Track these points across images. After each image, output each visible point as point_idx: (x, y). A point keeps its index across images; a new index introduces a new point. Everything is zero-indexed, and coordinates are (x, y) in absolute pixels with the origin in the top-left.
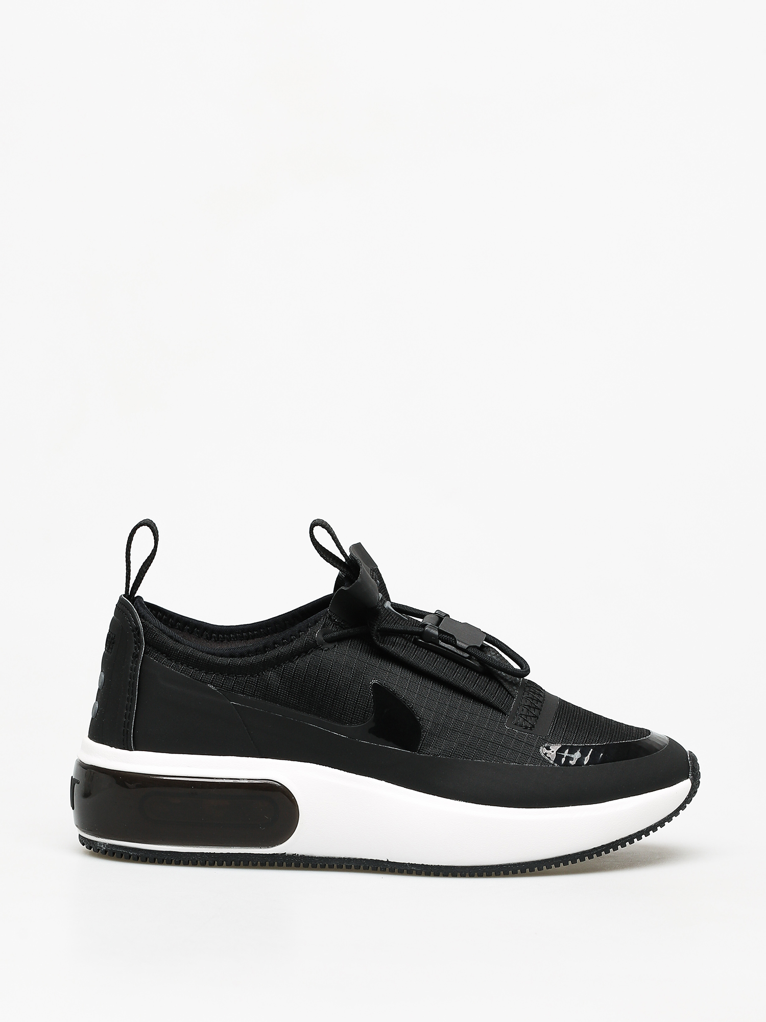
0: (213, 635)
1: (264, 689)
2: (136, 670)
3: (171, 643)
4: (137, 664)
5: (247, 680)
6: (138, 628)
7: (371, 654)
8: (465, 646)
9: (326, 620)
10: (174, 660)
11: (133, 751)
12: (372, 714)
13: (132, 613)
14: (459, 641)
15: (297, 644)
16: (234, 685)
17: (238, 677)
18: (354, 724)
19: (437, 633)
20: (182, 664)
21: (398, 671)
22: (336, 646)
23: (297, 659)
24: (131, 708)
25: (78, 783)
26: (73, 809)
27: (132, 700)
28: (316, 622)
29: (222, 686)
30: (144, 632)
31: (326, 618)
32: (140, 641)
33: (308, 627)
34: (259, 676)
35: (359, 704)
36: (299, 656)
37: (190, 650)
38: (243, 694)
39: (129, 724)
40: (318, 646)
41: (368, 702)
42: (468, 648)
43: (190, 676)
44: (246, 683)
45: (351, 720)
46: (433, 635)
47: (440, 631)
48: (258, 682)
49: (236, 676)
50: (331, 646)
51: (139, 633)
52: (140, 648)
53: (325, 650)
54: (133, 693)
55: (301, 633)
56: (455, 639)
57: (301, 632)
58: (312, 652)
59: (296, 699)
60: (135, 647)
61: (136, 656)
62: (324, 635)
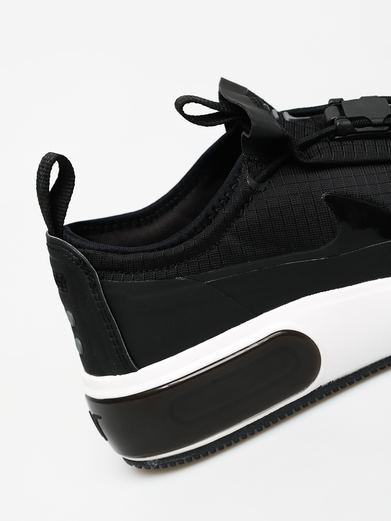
0: (141, 220)
1: (229, 254)
2: (100, 298)
3: (120, 258)
4: (99, 293)
5: (208, 256)
6: (81, 260)
7: (306, 171)
8: (381, 121)
9: (248, 164)
10: (131, 272)
11: (138, 370)
12: (339, 225)
13: (68, 248)
14: (373, 119)
15: (236, 199)
16: (199, 266)
17: (199, 257)
18: (327, 242)
19: (349, 122)
20: (141, 272)
21: (338, 173)
22: (270, 182)
23: (243, 212)
24: (115, 333)
25: (100, 418)
26: (106, 439)
27: (112, 327)
28: (240, 170)
29: (189, 273)
30: (89, 260)
31: (247, 163)
32: (90, 271)
33: (235, 178)
34: (218, 245)
35: (322, 222)
36: (243, 209)
37: (141, 255)
38: (212, 269)
39: (121, 349)
40: (255, 190)
41: (329, 216)
42: (384, 121)
43: (155, 279)
44: (209, 258)
45: (323, 241)
46: (347, 126)
47: (351, 119)
48: (219, 252)
49: (196, 257)
50: (266, 184)
51: (85, 263)
52: (93, 277)
53: (264, 191)
54: (110, 320)
55: (233, 187)
56: (368, 119)
57: (232, 185)
58: (252, 199)
59: (263, 248)
60: (88, 277)
61: (94, 285)
62: (254, 178)
